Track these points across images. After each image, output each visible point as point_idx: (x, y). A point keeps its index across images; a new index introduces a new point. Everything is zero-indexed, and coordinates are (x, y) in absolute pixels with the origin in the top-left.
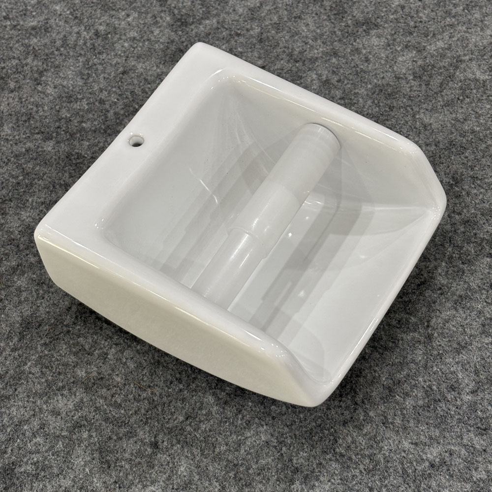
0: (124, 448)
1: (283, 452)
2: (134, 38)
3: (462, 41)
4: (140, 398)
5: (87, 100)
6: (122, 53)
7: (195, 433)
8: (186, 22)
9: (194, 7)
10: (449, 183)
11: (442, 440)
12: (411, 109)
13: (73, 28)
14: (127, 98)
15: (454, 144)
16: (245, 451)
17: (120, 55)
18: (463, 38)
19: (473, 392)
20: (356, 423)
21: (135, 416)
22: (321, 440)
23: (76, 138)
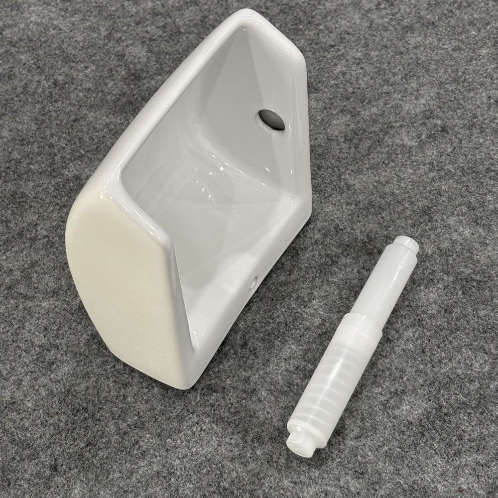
0: (26, 469)
1: (171, 482)
2: (89, 89)
3: (396, 108)
4: (46, 423)
5: (37, 144)
6: (76, 102)
7: (93, 460)
8: (139, 77)
9: (149, 63)
10: (363, 240)
11: (320, 481)
12: (338, 170)
13: (35, 76)
14: (75, 144)
15: (373, 205)
16: (137, 479)
17: (74, 104)
18: (397, 105)
19: (357, 438)
20: (243, 460)
21: (39, 440)
22: (208, 474)
23: (23, 179)
